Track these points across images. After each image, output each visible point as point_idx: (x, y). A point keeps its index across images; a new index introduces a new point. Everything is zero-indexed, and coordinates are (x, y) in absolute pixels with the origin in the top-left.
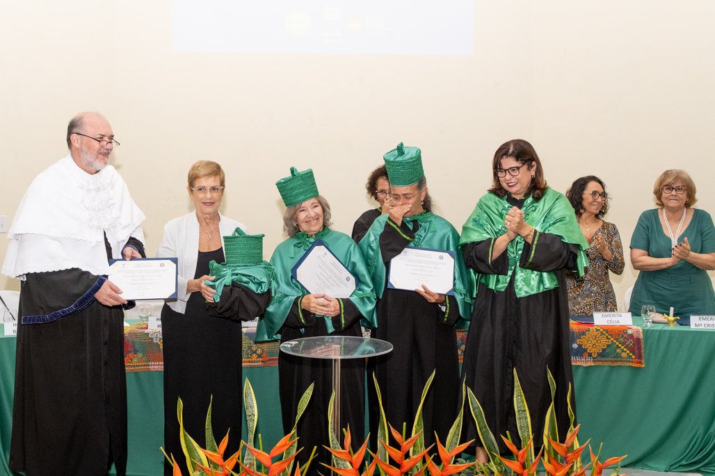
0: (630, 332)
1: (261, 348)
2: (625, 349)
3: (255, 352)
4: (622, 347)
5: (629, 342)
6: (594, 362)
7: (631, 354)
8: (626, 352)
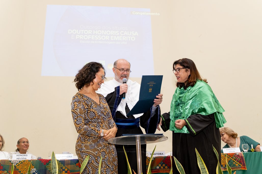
0: (237, 154)
1: (67, 168)
2: (237, 162)
3: (64, 170)
4: (236, 161)
5: (238, 159)
6: (224, 169)
7: (240, 164)
8: (237, 163)
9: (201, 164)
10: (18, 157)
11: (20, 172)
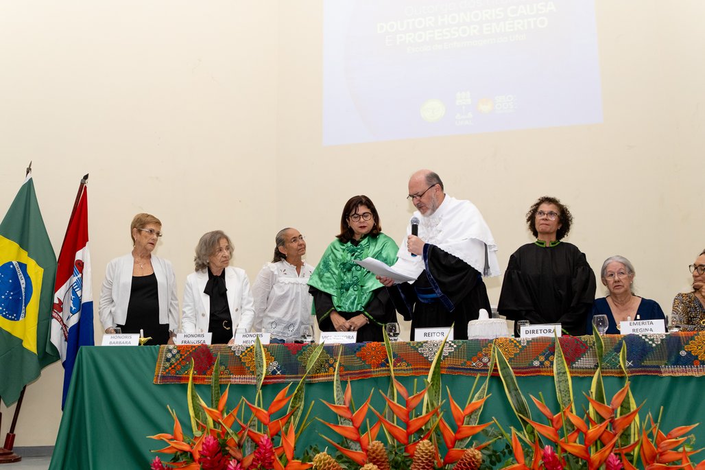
3: (332, 365)
9: (560, 362)
10: (246, 339)
11: (249, 368)
